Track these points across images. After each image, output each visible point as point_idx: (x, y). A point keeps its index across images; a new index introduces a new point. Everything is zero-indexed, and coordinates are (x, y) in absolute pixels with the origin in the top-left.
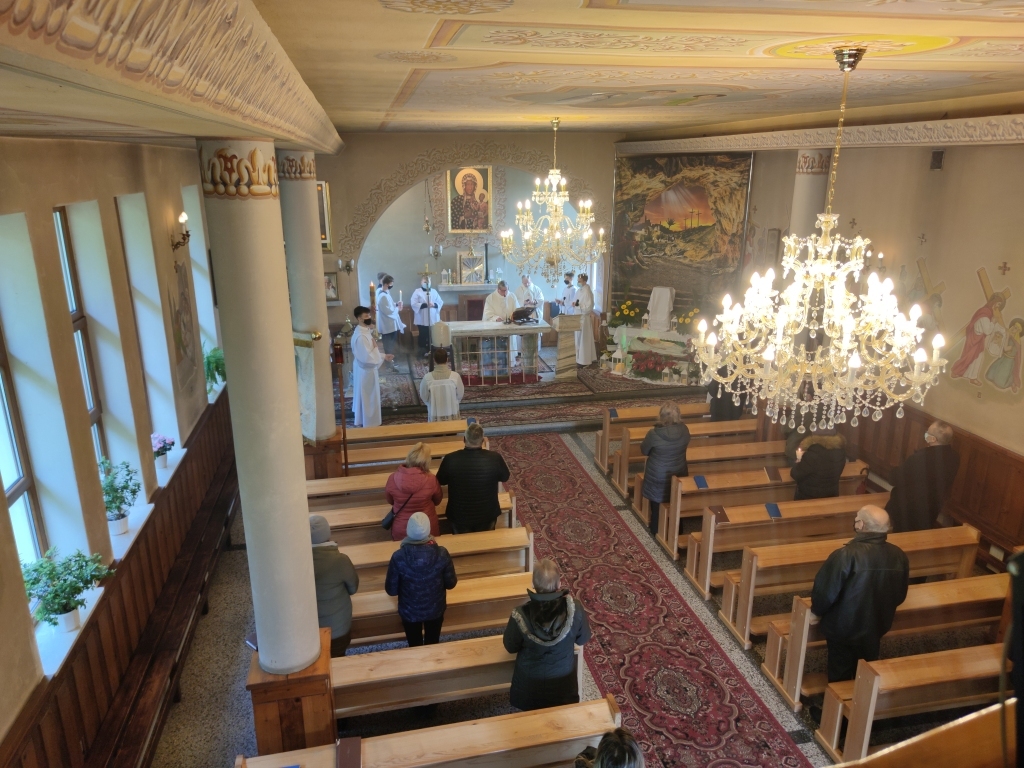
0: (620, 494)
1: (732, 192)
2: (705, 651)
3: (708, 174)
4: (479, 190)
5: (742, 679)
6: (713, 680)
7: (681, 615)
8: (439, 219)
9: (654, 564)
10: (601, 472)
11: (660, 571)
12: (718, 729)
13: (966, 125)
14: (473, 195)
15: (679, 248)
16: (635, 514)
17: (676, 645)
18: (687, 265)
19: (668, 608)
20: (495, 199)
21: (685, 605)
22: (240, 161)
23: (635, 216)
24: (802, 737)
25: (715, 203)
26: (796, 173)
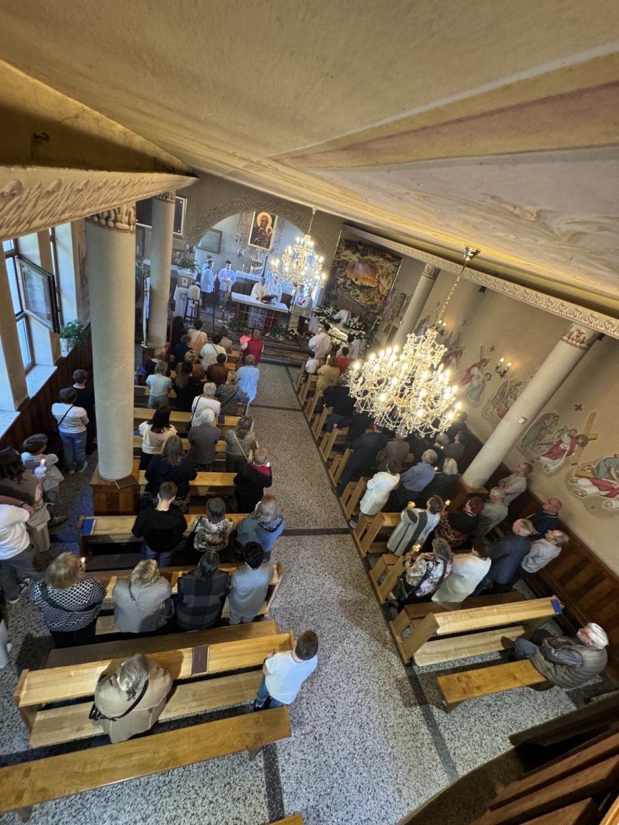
0: (300, 404)
1: (388, 274)
3: (380, 261)
4: (269, 226)
10: (294, 390)
14: (265, 228)
15: (356, 293)
16: (305, 414)
18: (359, 302)
23: (341, 271)
25: (379, 277)
26: (422, 274)
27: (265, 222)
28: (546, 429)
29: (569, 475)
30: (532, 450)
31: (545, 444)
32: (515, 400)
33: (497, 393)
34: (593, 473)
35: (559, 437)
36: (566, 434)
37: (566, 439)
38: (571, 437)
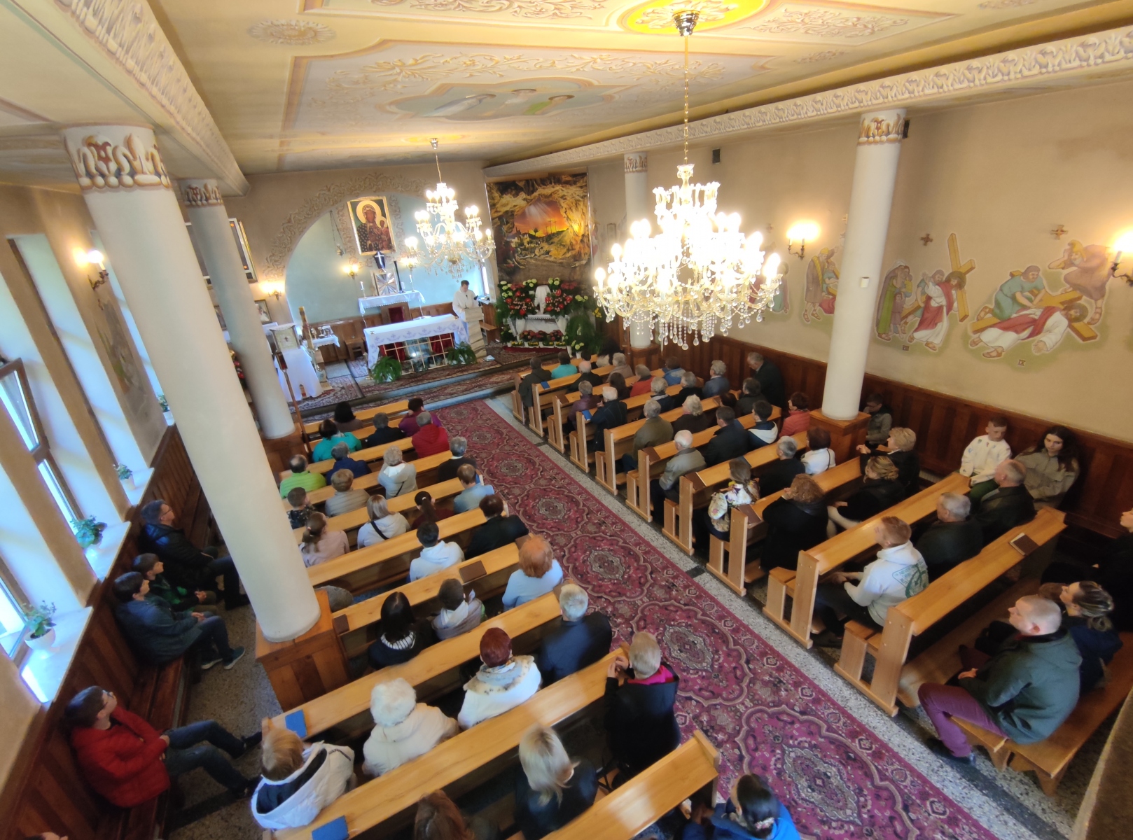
0: (538, 435)
1: (577, 203)
2: (620, 531)
3: (558, 191)
4: (379, 217)
5: (649, 544)
6: (630, 550)
7: (598, 510)
8: (350, 244)
9: (572, 479)
10: (520, 421)
11: (576, 483)
12: (640, 582)
13: (744, 115)
14: (374, 222)
15: (545, 249)
16: (551, 446)
17: (599, 532)
18: (553, 262)
19: (588, 508)
21: (600, 503)
22: (116, 148)
23: (508, 229)
24: (697, 572)
25: (566, 212)
26: (624, 173)
27: (370, 214)
28: (900, 293)
29: (965, 336)
30: (896, 332)
31: (909, 314)
32: (837, 278)
33: (807, 282)
34: (995, 315)
35: (923, 293)
36: (931, 284)
37: (935, 292)
38: (938, 285)
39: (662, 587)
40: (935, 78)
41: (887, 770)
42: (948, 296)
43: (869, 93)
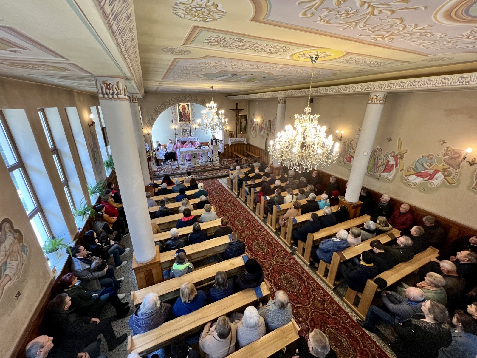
0: (236, 194)
2: (266, 234)
4: (187, 110)
5: (276, 241)
6: (269, 242)
7: (258, 225)
8: (175, 119)
9: (248, 212)
10: (229, 188)
12: (272, 255)
13: (325, 89)
14: (185, 111)
16: (240, 199)
17: (258, 234)
19: (254, 224)
20: (192, 113)
21: (258, 222)
22: (113, 85)
24: (292, 254)
26: (278, 104)
27: (184, 109)
31: (380, 166)
33: (342, 150)
34: (414, 170)
35: (386, 159)
37: (391, 159)
38: (393, 157)
39: (281, 258)
40: (401, 83)
41: (366, 343)
42: (396, 161)
43: (375, 86)
